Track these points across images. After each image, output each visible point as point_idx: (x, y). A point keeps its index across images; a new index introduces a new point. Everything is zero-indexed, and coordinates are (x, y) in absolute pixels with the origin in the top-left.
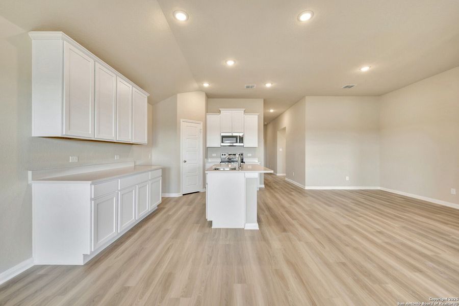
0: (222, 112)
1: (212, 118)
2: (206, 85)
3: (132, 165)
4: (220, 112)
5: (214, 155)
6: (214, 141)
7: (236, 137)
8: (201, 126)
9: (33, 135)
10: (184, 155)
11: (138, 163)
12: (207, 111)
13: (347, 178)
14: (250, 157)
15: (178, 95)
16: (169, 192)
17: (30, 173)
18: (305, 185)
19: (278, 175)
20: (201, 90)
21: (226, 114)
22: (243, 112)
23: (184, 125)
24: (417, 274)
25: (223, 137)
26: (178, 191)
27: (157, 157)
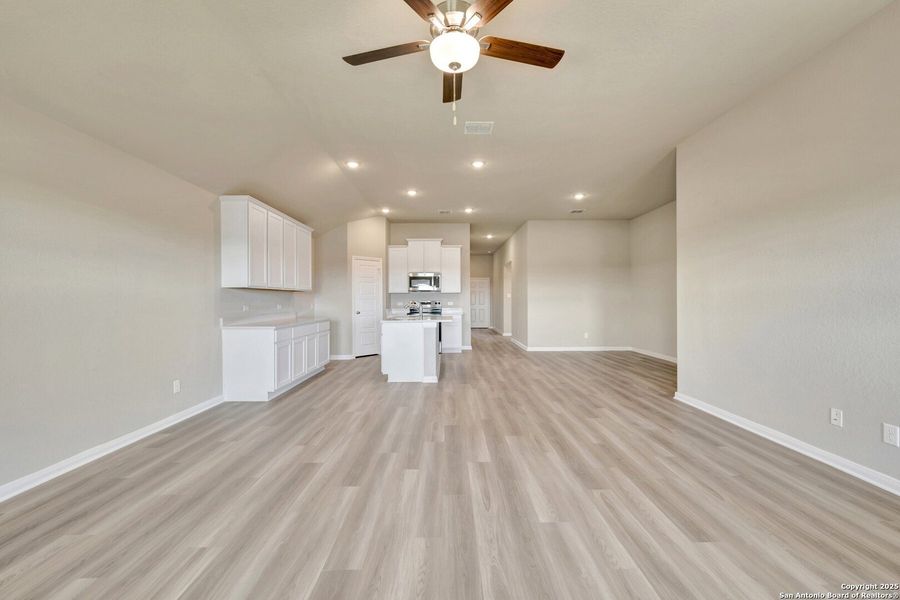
0: (410, 243)
1: (396, 252)
2: (386, 211)
3: (293, 316)
4: (406, 244)
5: (400, 304)
6: (400, 285)
7: (430, 278)
8: (380, 264)
9: (223, 286)
10: (358, 304)
11: (300, 314)
12: (389, 242)
13: (586, 335)
14: (450, 307)
15: (349, 225)
16: (337, 354)
17: (221, 320)
18: (526, 345)
19: (504, 335)
20: (380, 215)
21: (416, 245)
22: (439, 243)
23: (357, 265)
24: (555, 403)
25: (411, 279)
26: (350, 353)
27: (321, 307)
